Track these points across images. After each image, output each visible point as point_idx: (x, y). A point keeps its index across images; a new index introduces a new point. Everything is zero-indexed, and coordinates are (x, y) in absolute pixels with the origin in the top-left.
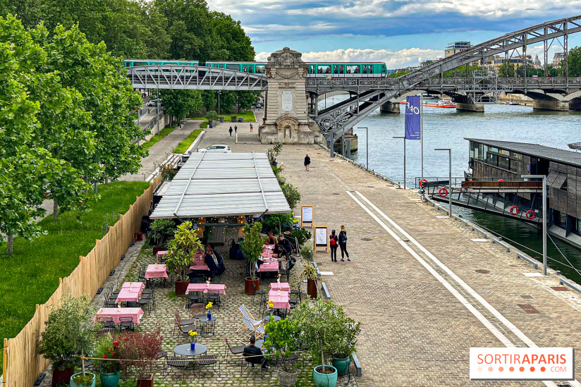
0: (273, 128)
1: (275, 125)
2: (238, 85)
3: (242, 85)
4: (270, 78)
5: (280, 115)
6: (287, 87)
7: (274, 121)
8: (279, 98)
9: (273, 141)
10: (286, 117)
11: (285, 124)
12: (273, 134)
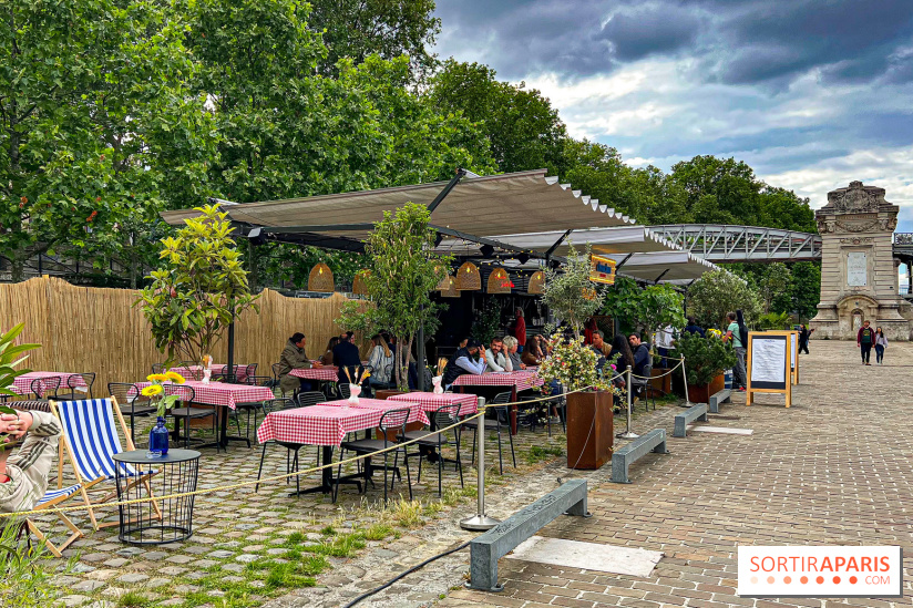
0: (830, 314)
1: (835, 308)
2: (771, 250)
3: (779, 250)
4: (824, 232)
5: (843, 293)
6: (856, 246)
7: (833, 303)
8: (841, 265)
9: (830, 334)
10: (856, 295)
11: (852, 306)
12: (829, 323)
